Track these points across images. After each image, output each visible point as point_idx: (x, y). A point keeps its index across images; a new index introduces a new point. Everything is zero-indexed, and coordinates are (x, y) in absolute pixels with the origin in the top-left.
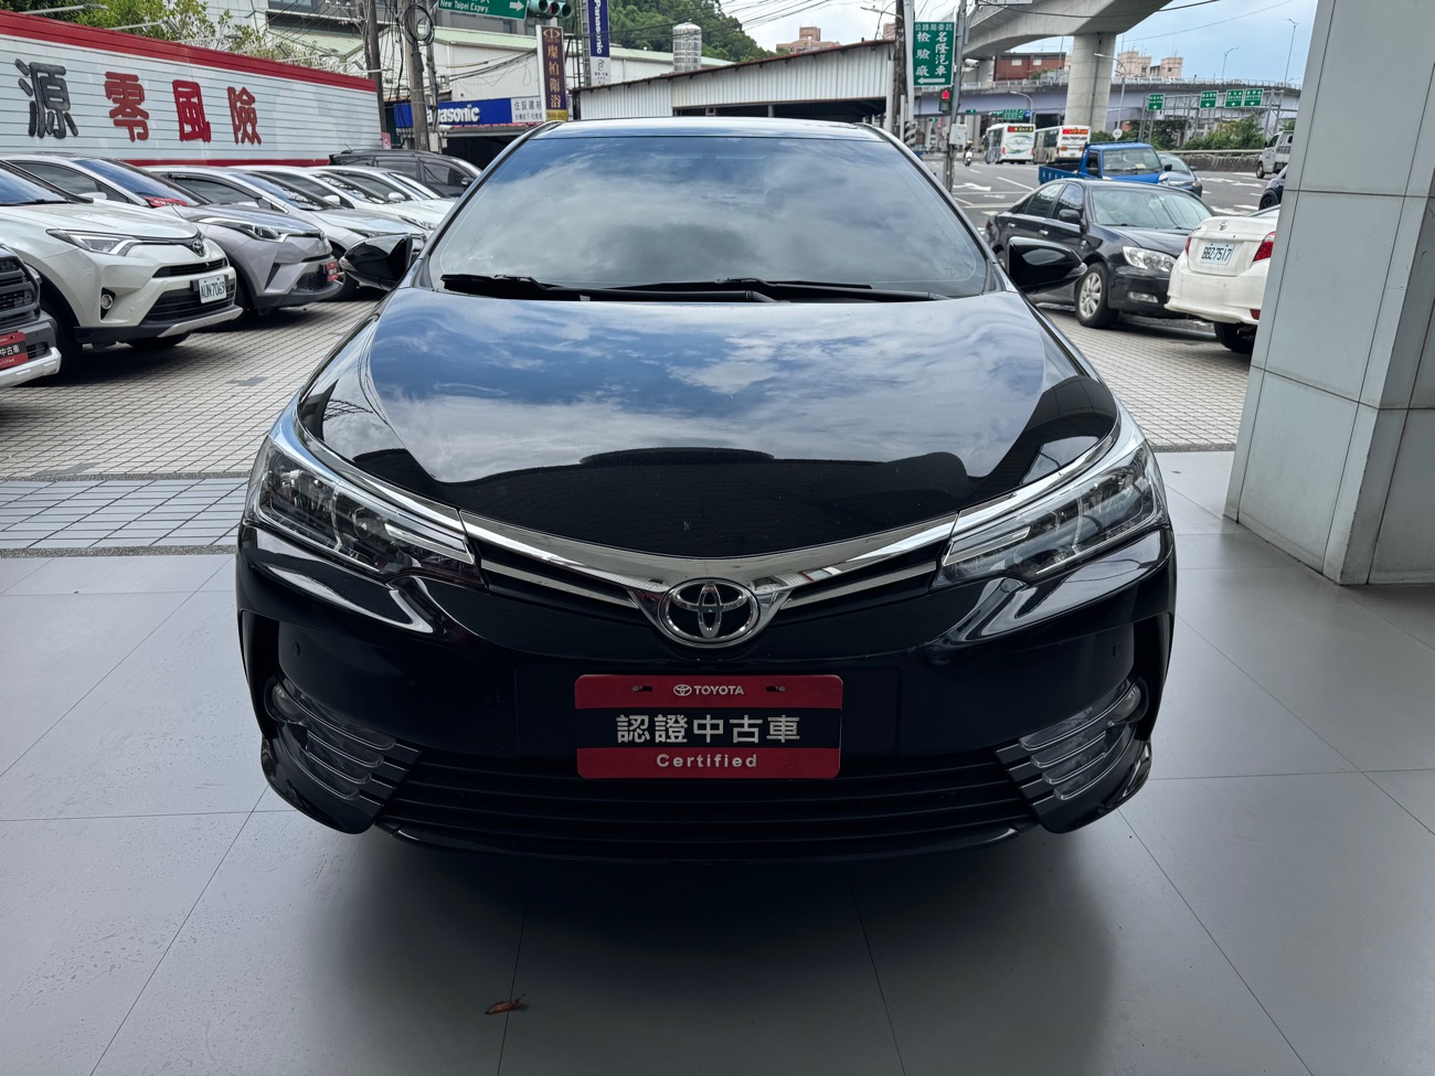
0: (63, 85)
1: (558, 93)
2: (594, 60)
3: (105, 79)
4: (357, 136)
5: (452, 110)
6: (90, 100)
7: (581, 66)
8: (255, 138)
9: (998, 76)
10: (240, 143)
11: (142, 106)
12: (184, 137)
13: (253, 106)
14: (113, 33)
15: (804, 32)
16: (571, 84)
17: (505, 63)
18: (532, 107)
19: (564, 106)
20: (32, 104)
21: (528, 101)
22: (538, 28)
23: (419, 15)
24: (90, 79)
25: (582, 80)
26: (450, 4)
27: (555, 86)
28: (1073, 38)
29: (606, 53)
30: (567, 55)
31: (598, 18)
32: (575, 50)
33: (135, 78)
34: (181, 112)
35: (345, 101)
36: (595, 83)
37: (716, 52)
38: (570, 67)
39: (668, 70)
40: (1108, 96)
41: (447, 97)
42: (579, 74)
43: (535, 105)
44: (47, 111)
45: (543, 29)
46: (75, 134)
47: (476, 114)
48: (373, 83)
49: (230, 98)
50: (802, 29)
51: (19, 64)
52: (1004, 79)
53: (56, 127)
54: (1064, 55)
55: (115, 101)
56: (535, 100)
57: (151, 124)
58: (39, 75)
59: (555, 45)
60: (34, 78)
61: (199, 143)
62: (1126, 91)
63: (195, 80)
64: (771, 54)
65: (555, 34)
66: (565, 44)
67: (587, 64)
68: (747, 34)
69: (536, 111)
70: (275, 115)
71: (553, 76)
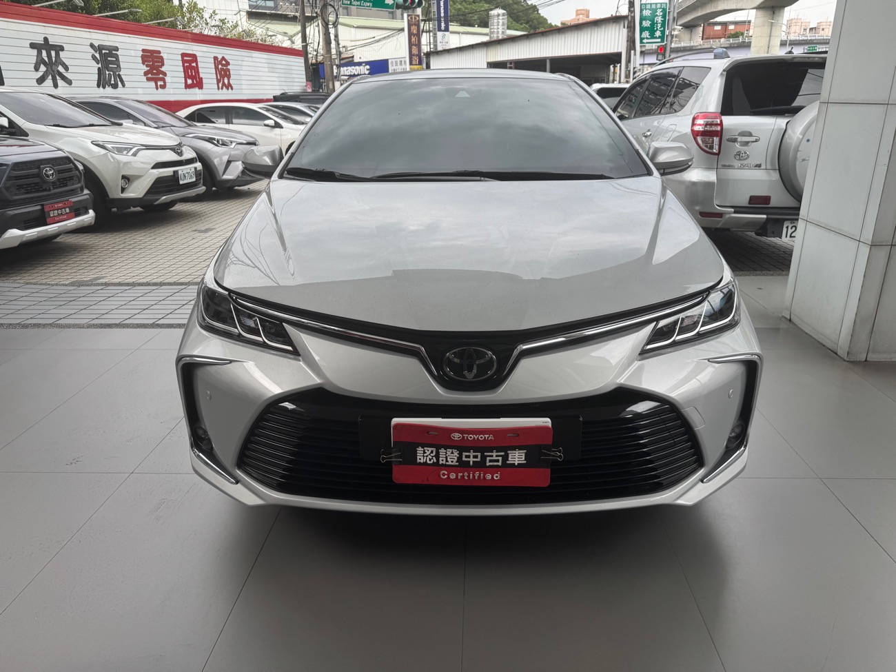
0: (117, 56)
1: (417, 55)
2: (439, 34)
3: (141, 53)
4: (291, 84)
5: (353, 67)
6: (132, 66)
7: (431, 38)
8: (229, 86)
9: (705, 37)
10: (220, 90)
11: (163, 69)
12: (187, 86)
13: (229, 67)
14: (147, 26)
15: (578, 12)
16: (425, 49)
17: (384, 38)
18: (401, 64)
19: (420, 63)
20: (99, 69)
21: (398, 60)
22: (405, 15)
23: (330, 9)
24: (133, 53)
25: (432, 46)
26: (349, 2)
27: (415, 51)
28: (755, 10)
29: (447, 29)
30: (423, 31)
31: (442, 8)
32: (428, 28)
33: (159, 52)
34: (185, 71)
35: (284, 63)
36: (440, 48)
37: (522, 26)
38: (425, 39)
39: (486, 39)
40: (778, 48)
41: (351, 59)
42: (430, 43)
43: (403, 62)
44: (107, 73)
45: (408, 16)
46: (124, 86)
47: (368, 70)
48: (303, 53)
49: (215, 63)
50: (577, 11)
51: (92, 46)
52: (709, 38)
53: (113, 82)
54: (749, 22)
55: (147, 66)
56: (403, 60)
57: (168, 79)
58: (104, 52)
59: (415, 25)
60: (100, 54)
61: (196, 90)
62: (789, 44)
63: (194, 53)
64: (557, 26)
65: (415, 18)
66: (422, 24)
67: (435, 37)
68: (542, 15)
69: (403, 66)
70: (242, 73)
71: (414, 45)
